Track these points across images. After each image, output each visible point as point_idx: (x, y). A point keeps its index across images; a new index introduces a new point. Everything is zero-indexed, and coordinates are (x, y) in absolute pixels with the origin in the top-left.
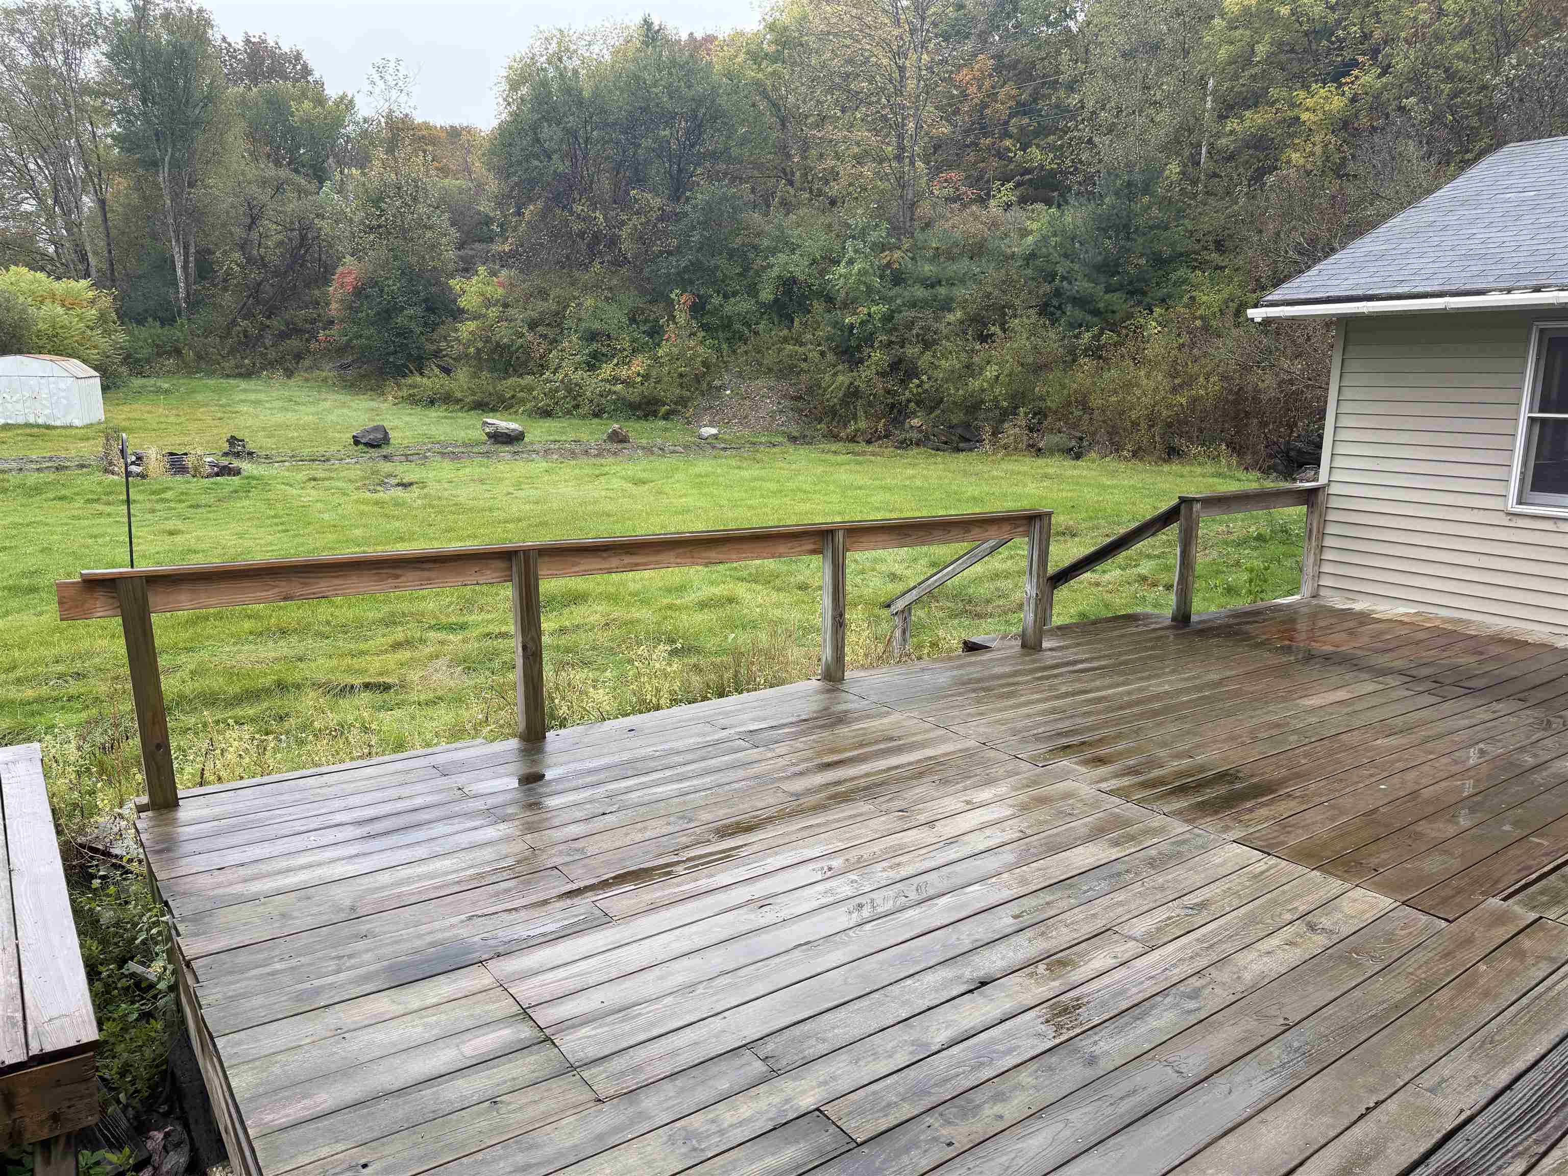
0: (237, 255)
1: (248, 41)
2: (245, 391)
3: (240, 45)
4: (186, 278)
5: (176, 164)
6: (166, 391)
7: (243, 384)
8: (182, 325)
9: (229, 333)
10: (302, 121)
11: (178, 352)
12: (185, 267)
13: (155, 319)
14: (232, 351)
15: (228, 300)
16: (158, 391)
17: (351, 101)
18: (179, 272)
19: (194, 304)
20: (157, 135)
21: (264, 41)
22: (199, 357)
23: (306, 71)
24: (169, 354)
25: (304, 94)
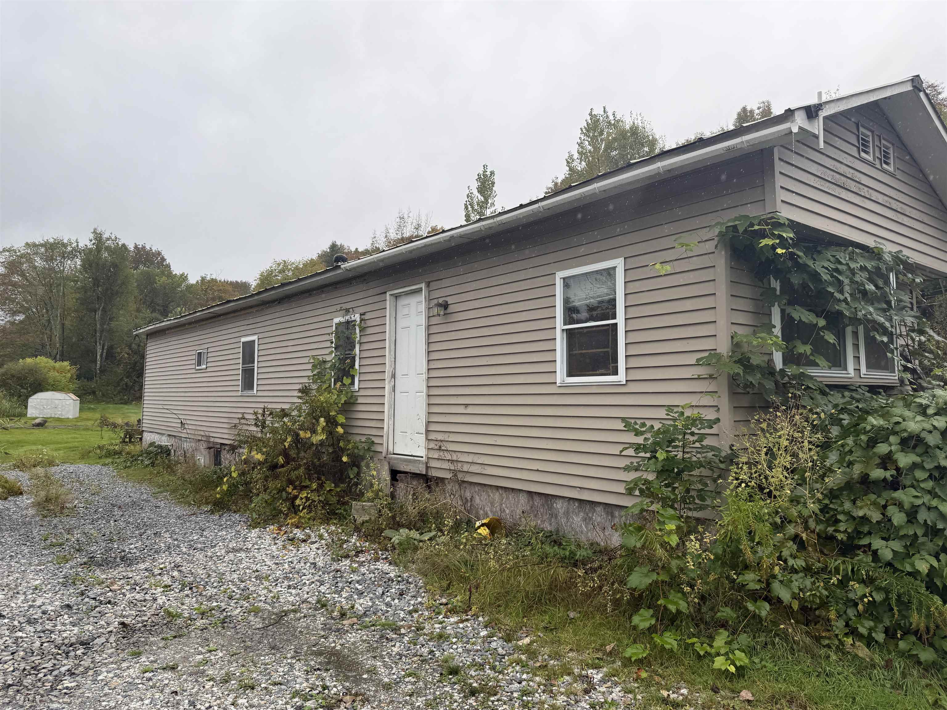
0: (127, 350)
1: (136, 247)
2: (128, 409)
3: (132, 249)
4: (101, 360)
5: (104, 310)
6: (93, 409)
7: (126, 407)
8: (97, 381)
9: (119, 385)
10: (161, 286)
11: (94, 393)
12: (101, 355)
13: (85, 378)
14: (119, 392)
15: (120, 370)
16: (89, 409)
17: (186, 277)
18: (98, 357)
19: (103, 371)
20: (98, 298)
21: (145, 247)
22: (103, 395)
23: (163, 259)
24: (90, 394)
25: (163, 273)
